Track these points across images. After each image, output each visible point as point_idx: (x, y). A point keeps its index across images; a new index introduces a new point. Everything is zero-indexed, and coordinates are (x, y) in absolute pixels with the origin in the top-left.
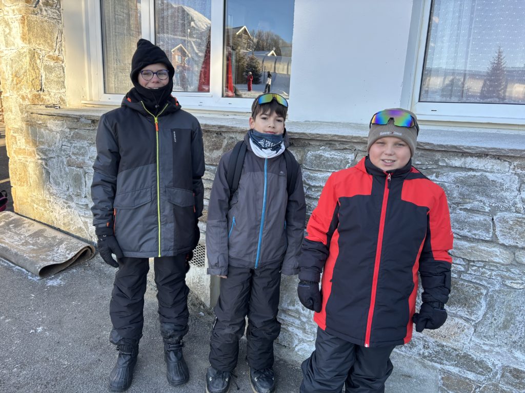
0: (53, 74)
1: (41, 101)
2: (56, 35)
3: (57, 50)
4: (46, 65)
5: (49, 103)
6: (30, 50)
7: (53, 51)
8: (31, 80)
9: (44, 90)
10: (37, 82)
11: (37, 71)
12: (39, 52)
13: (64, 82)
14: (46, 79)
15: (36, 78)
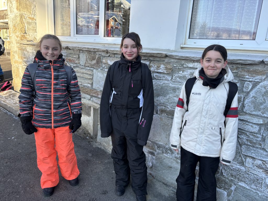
0: (31, 26)
1: (25, 38)
2: (33, 7)
3: (33, 14)
4: (27, 22)
5: (29, 39)
6: (20, 14)
7: (31, 15)
8: (20, 28)
9: (26, 33)
10: (23, 30)
11: (23, 24)
12: (24, 15)
13: (36, 30)
14: (28, 28)
15: (23, 28)
